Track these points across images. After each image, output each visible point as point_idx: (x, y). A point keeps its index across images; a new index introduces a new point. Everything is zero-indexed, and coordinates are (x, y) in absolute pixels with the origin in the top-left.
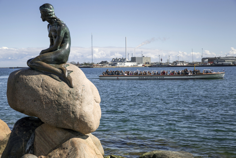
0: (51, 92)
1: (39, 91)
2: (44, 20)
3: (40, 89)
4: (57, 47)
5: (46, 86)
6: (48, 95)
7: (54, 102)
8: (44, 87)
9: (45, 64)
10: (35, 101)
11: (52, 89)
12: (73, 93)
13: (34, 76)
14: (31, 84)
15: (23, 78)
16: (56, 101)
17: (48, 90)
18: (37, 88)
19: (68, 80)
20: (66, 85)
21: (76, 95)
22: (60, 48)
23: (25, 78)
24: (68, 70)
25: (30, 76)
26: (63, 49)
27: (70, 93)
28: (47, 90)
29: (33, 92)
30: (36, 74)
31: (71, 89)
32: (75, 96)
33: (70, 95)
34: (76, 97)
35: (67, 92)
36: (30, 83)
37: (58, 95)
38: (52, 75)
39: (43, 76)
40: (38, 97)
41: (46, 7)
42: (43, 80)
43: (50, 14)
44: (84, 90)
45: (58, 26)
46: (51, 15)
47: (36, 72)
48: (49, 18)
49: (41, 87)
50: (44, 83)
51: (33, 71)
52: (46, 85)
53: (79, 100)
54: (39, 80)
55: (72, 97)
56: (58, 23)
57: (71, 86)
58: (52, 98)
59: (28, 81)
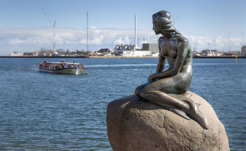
0: (180, 135)
1: (161, 133)
2: (157, 33)
3: (163, 131)
4: (177, 70)
5: (170, 127)
6: (175, 138)
7: (185, 148)
8: (169, 127)
9: (165, 95)
10: (157, 146)
11: (180, 131)
12: (209, 137)
13: (151, 111)
14: (148, 123)
15: (135, 114)
16: (188, 147)
17: (175, 132)
18: (159, 128)
19: (200, 118)
20: (198, 125)
21: (213, 139)
22: (181, 72)
23: (138, 113)
24: (196, 102)
25: (145, 111)
26: (186, 73)
27: (205, 137)
28: (173, 132)
29: (153, 133)
30: (153, 109)
31: (206, 131)
32: (212, 141)
33: (206, 140)
34: (214, 142)
35: (200, 135)
36: (148, 121)
37: (189, 140)
38: (177, 110)
39: (164, 111)
40: (161, 141)
41: (164, 17)
42: (165, 118)
43: (168, 25)
44: (221, 131)
45: (178, 42)
46: (169, 27)
47: (152, 106)
48: (167, 31)
49: (164, 127)
50: (168, 121)
51: (147, 104)
52: (171, 124)
53: (217, 146)
54: (159, 117)
55: (208, 142)
56: (178, 37)
57: (205, 127)
58: (181, 143)
59: (144, 118)
